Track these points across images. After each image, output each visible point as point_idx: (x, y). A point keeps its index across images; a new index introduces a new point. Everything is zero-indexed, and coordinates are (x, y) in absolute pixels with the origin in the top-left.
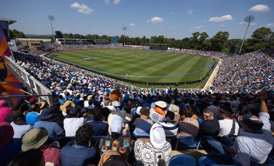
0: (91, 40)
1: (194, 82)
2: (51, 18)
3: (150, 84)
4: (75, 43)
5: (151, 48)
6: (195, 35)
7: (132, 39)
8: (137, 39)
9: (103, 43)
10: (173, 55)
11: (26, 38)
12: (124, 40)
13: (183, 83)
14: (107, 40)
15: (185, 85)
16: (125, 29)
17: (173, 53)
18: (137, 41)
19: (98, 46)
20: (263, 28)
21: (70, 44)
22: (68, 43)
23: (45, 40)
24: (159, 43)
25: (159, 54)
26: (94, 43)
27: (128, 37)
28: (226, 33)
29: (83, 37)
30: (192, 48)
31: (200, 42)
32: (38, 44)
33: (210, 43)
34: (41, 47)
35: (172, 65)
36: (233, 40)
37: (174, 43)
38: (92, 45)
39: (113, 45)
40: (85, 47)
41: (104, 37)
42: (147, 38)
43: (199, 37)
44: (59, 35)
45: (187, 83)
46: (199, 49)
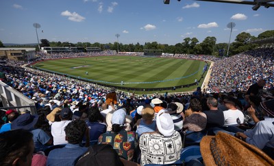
0: (82, 48)
1: (190, 85)
2: (37, 26)
3: (147, 90)
4: (64, 51)
5: (145, 54)
6: (187, 40)
7: (126, 45)
8: (131, 46)
9: (95, 51)
10: (167, 60)
11: (4, 47)
12: (118, 47)
13: (180, 87)
14: (99, 48)
15: (182, 89)
16: (118, 36)
17: (167, 58)
18: (131, 48)
19: (89, 54)
20: (244, 33)
21: (58, 52)
22: (56, 51)
23: (27, 50)
24: (153, 49)
25: (153, 59)
26: (86, 51)
27: (121, 44)
28: (214, 38)
29: (72, 45)
30: (185, 52)
31: (192, 47)
32: (20, 54)
33: (201, 48)
34: (23, 57)
35: (167, 69)
36: (220, 44)
37: (168, 49)
38: (83, 53)
39: (105, 52)
40: (76, 55)
41: (97, 44)
42: (140, 44)
43: (190, 42)
44: (45, 43)
45: (184, 86)
46: (191, 53)
